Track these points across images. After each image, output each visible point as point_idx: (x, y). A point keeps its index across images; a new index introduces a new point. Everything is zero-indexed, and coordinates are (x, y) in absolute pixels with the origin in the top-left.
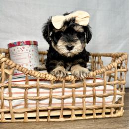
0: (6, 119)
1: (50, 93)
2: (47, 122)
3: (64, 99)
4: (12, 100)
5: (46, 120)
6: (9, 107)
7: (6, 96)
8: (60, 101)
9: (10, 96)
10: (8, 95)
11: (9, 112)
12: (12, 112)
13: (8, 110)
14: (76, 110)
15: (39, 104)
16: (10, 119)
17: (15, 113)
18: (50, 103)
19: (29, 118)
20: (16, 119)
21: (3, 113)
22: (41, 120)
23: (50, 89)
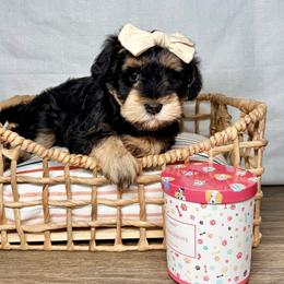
0: (11, 244)
1: (92, 193)
2: (89, 251)
3: (121, 206)
4: (19, 208)
5: (86, 248)
6: (15, 222)
7: (9, 199)
8: (114, 211)
9: (16, 200)
10: (12, 199)
11: (14, 231)
12: (20, 230)
13: (13, 227)
14: (148, 228)
15: (72, 215)
16: (18, 244)
17: (25, 232)
18: (94, 214)
19: (54, 243)
20: (30, 243)
21: (4, 233)
22: (77, 248)
23: (91, 186)
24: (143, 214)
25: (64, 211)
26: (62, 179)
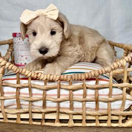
3: (59, 102)
4: (4, 100)
6: (1, 107)
9: (2, 95)
17: (6, 113)
22: (35, 123)
23: (43, 90)
24: (72, 107)
25: (28, 103)
26: (27, 85)
